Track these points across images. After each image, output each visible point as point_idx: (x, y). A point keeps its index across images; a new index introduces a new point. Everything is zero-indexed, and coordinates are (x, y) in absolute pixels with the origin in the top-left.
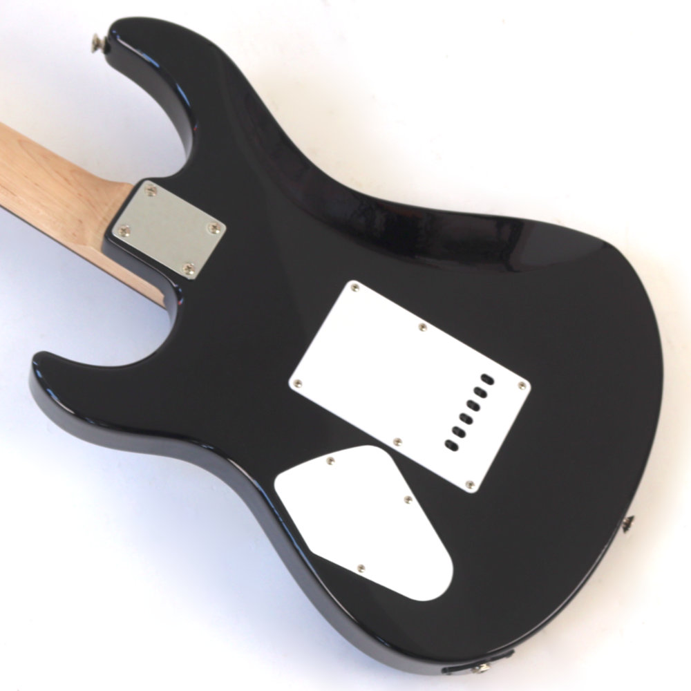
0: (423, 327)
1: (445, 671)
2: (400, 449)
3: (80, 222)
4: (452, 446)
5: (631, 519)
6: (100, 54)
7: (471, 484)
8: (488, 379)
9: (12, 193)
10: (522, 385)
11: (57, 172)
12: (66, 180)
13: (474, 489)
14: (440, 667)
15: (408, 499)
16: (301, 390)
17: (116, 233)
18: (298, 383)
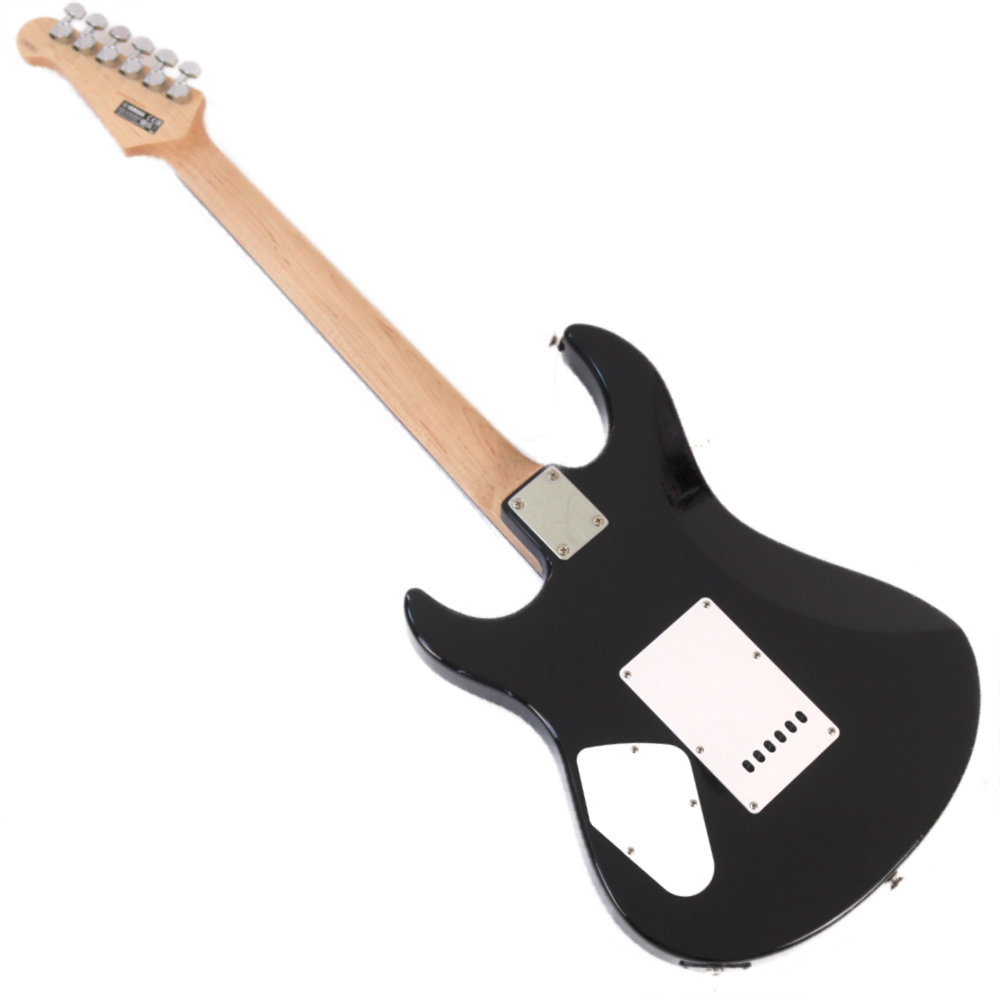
0: (757, 655)
1: (682, 963)
2: (699, 756)
3: (492, 488)
4: (749, 767)
5: (900, 879)
6: (555, 348)
7: (754, 806)
8: (801, 717)
9: (445, 451)
10: (832, 731)
11: (486, 442)
12: (492, 450)
13: (757, 811)
14: (678, 960)
15: (694, 803)
16: (628, 682)
17: (512, 504)
18: (627, 674)
